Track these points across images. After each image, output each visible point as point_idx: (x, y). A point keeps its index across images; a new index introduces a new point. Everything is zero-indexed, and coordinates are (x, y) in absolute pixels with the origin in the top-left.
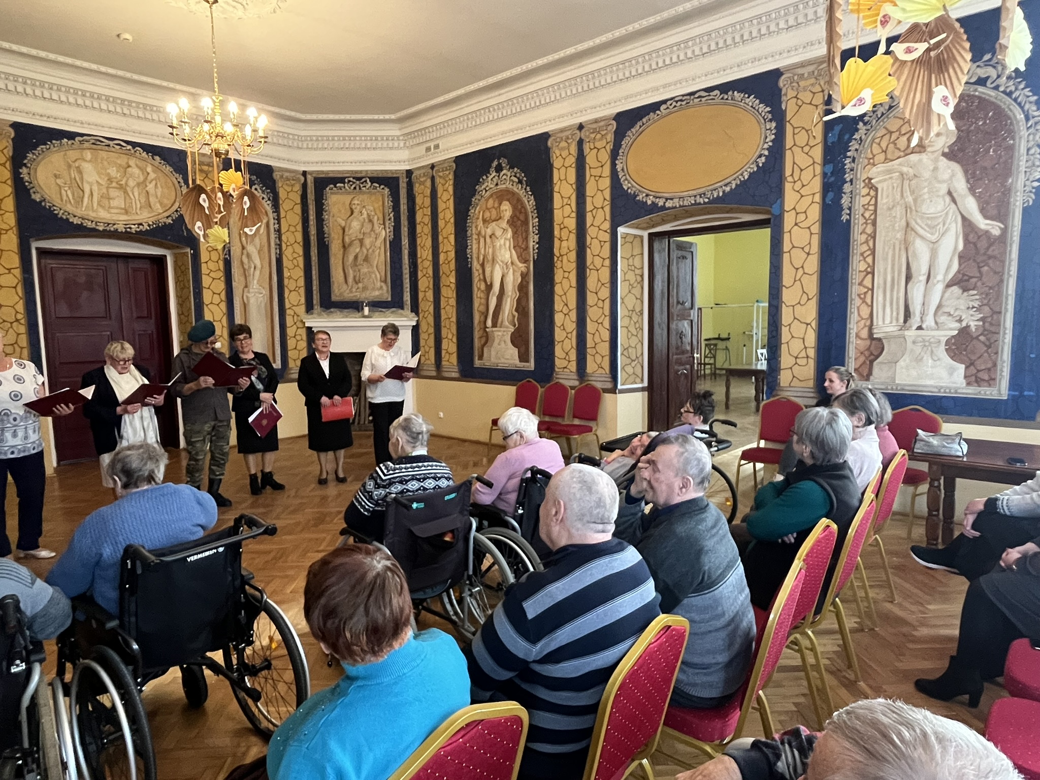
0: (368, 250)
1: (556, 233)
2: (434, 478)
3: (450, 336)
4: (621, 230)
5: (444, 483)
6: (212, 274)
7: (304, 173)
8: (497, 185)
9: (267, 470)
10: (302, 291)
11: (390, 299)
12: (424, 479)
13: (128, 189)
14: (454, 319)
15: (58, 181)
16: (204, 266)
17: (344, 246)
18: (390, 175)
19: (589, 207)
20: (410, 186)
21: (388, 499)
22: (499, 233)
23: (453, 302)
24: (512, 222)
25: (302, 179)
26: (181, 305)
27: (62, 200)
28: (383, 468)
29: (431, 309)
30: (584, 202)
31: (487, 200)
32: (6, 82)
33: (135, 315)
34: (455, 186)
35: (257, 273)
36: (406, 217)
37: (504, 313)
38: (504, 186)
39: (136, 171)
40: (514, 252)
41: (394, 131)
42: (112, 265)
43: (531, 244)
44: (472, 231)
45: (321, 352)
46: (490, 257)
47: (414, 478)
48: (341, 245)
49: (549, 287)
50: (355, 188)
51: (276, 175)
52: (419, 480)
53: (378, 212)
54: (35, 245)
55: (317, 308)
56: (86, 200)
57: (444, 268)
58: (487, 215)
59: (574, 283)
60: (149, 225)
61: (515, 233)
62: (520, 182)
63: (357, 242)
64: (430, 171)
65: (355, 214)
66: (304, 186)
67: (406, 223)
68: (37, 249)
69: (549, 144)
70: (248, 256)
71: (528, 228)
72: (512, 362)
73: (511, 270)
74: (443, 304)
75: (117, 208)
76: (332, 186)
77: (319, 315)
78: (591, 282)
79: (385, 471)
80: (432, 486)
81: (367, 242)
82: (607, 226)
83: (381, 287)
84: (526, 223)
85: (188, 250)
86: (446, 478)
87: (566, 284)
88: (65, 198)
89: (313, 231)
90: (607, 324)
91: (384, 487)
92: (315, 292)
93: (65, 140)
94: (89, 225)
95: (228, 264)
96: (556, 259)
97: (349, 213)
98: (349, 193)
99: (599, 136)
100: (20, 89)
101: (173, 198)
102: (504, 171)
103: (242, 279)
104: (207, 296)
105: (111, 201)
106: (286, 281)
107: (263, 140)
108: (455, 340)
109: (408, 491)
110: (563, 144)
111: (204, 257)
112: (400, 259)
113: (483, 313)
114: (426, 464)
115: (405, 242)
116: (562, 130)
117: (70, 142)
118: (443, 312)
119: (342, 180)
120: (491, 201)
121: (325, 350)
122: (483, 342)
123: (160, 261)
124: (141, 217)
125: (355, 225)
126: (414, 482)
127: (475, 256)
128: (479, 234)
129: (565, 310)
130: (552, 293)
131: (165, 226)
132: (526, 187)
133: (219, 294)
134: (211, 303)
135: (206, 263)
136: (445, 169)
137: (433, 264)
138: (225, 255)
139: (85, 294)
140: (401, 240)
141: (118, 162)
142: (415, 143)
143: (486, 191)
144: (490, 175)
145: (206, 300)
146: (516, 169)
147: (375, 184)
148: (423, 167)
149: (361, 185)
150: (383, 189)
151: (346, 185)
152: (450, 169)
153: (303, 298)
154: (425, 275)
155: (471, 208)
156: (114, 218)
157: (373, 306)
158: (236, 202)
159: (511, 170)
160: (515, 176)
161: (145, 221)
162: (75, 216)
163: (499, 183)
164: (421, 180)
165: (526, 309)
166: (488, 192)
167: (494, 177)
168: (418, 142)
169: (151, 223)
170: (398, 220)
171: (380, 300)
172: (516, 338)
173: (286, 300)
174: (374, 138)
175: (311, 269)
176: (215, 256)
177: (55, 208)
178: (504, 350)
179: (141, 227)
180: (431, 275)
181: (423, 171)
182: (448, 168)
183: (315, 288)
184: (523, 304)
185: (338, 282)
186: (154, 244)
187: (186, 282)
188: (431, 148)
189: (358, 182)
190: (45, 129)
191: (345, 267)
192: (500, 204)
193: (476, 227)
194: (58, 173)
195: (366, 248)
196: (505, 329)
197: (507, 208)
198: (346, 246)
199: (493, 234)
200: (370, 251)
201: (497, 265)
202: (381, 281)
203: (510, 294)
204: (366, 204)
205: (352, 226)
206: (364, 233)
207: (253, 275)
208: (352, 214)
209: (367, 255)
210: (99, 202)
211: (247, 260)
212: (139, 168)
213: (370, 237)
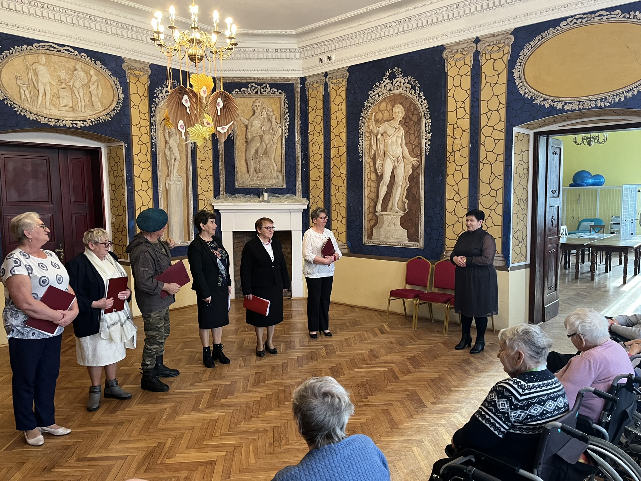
0: (267, 145)
1: (449, 131)
3: (340, 218)
4: (515, 130)
6: (142, 165)
8: (390, 90)
9: (218, 341)
10: (211, 179)
11: (285, 187)
12: (557, 397)
13: (75, 89)
14: (344, 204)
15: (18, 82)
16: (135, 157)
17: (247, 142)
18: (286, 82)
19: (484, 109)
20: (304, 91)
22: (390, 131)
23: (343, 189)
24: (405, 122)
26: (114, 190)
27: (21, 99)
29: (322, 196)
30: (479, 106)
31: (380, 103)
33: (72, 200)
34: (348, 90)
35: (177, 163)
36: (299, 118)
37: (394, 199)
38: (397, 92)
39: (82, 74)
40: (405, 148)
41: (292, 44)
43: (424, 141)
44: (364, 130)
46: (381, 152)
47: (549, 397)
48: (245, 140)
49: (440, 178)
50: (257, 92)
52: (553, 399)
53: (275, 113)
55: (222, 193)
56: (40, 98)
57: (334, 161)
58: (380, 116)
59: (466, 175)
60: (92, 122)
61: (407, 133)
62: (414, 88)
63: (258, 137)
64: (324, 78)
65: (256, 114)
67: (299, 122)
69: (444, 55)
70: (170, 149)
71: (421, 128)
72: (401, 241)
73: (402, 164)
74: (333, 191)
75: (65, 106)
76: (237, 90)
77: (226, 199)
78: (484, 174)
79: (520, 390)
81: (266, 138)
82: (502, 126)
83: (278, 176)
84: (419, 122)
85: (123, 144)
87: (458, 176)
88: (23, 97)
90: (500, 210)
91: (522, 408)
92: (221, 180)
93: (25, 46)
94: (43, 121)
95: (154, 156)
96: (448, 154)
97: (251, 113)
98: (251, 97)
99: (496, 48)
101: (112, 99)
102: (398, 79)
103: (165, 168)
104: (137, 183)
105: (61, 100)
106: (199, 170)
108: (344, 221)
110: (459, 56)
111: (136, 150)
112: (294, 153)
113: (373, 200)
115: (298, 138)
116: (458, 44)
117: (29, 48)
118: (333, 198)
119: (246, 85)
120: (383, 105)
122: (372, 224)
123: (96, 152)
124: (85, 114)
125: (257, 123)
126: (550, 402)
127: (366, 151)
128: (371, 132)
129: (457, 198)
130: (443, 183)
131: (105, 122)
132: (420, 92)
133: (147, 182)
134: (141, 190)
135: (137, 155)
136: (338, 77)
137: (325, 158)
138: (152, 148)
139: (31, 182)
140: (295, 137)
141: (67, 65)
142: (310, 54)
143: (379, 96)
144: (384, 82)
145: (137, 187)
146: (409, 77)
147: (273, 89)
148: (316, 75)
149: (262, 90)
150: (280, 93)
151: (249, 89)
152: (343, 77)
153: (212, 186)
154: (316, 167)
155: (363, 110)
156: (63, 115)
157: (271, 192)
158: (211, 103)
159: (404, 78)
160: (409, 83)
161: (89, 118)
162: (31, 113)
163: (392, 89)
164: (315, 86)
165: (417, 197)
166: (381, 97)
167: (387, 84)
168: (313, 54)
169: (93, 120)
170: (293, 120)
171: (276, 187)
172: (405, 221)
173: (199, 187)
174: (274, 50)
175: (218, 161)
176: (144, 149)
177: (15, 106)
178: (393, 231)
179: (85, 123)
180: (322, 167)
181: (317, 78)
182: (342, 76)
183: (221, 177)
184: (413, 193)
185: (241, 172)
186: (93, 138)
187: (119, 171)
188: (324, 59)
189: (259, 87)
190: (9, 36)
191: (247, 159)
192: (393, 107)
193: (368, 126)
194: (18, 75)
195: (265, 143)
196: (395, 213)
197: (400, 110)
198: (249, 141)
199: (384, 133)
200: (269, 145)
201: (388, 159)
202: (277, 171)
203: (401, 183)
204: (265, 106)
205: (254, 124)
206: (263, 130)
207: (174, 166)
208: (254, 114)
209: (266, 149)
210: (51, 100)
211: (169, 153)
212: (84, 71)
213: (269, 134)
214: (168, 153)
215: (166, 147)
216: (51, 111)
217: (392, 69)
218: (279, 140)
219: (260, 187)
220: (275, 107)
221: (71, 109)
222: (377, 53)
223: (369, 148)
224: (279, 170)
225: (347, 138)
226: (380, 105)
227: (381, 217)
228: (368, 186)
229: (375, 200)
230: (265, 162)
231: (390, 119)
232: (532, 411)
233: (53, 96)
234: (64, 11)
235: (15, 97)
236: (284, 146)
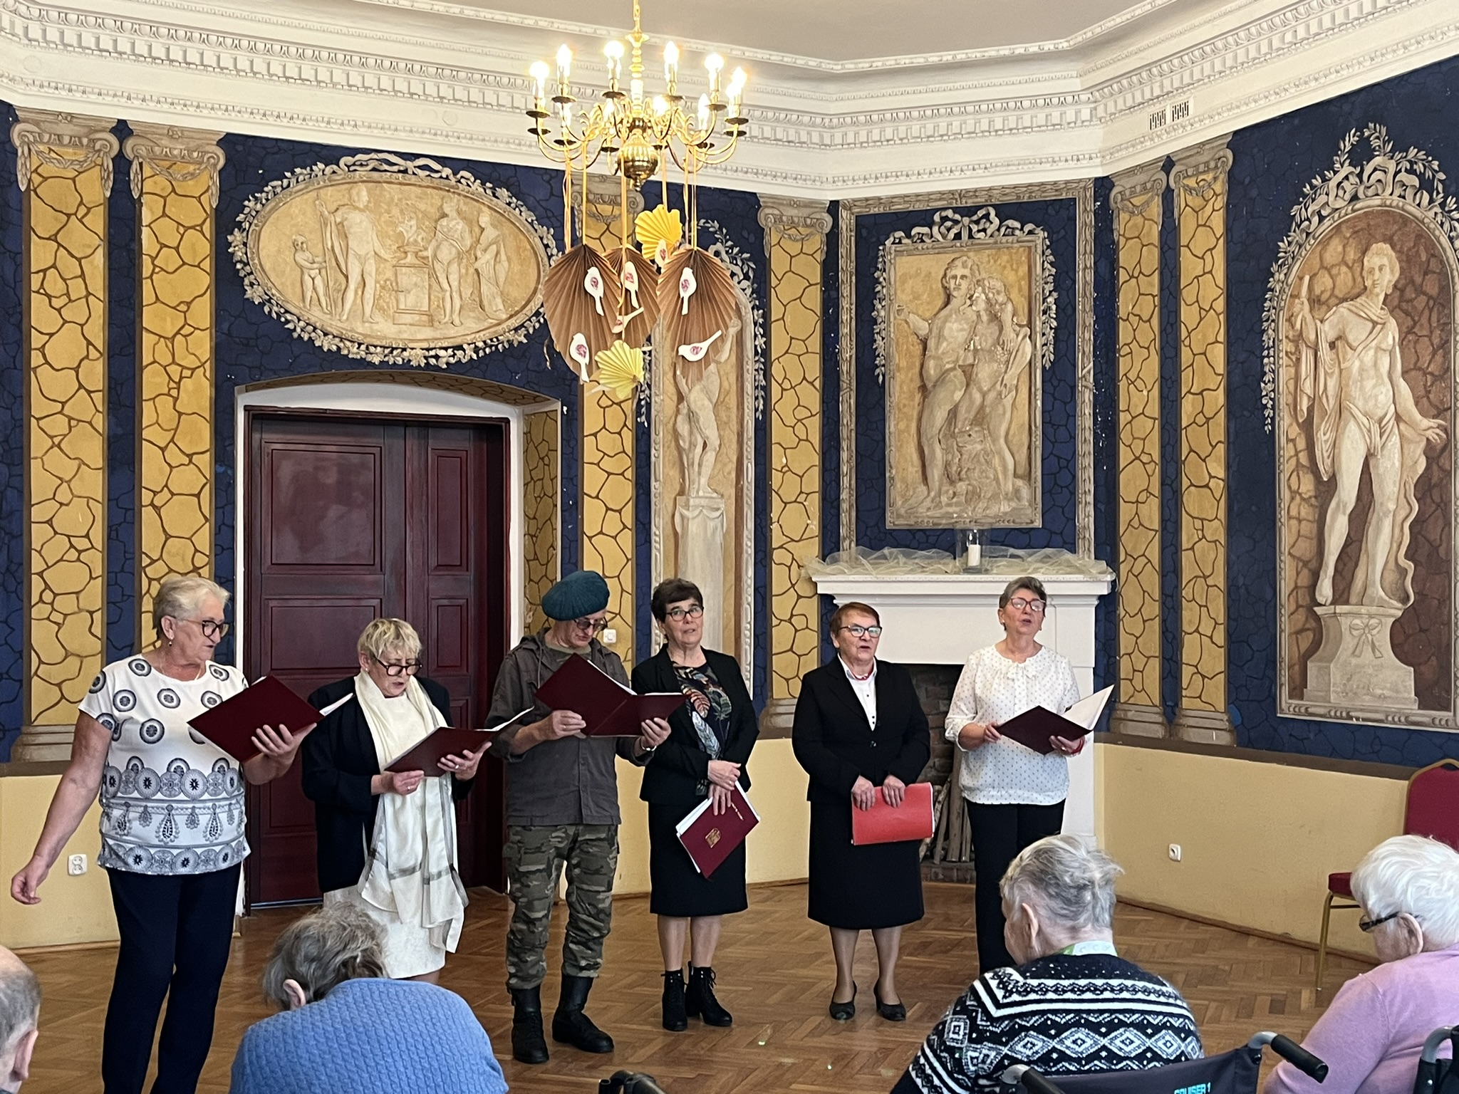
0: (984, 395)
2: (1140, 1027)
3: (1206, 628)
5: (1167, 1044)
6: (607, 464)
7: (834, 207)
8: (1355, 198)
9: (704, 962)
10: (814, 503)
11: (1038, 523)
12: (1112, 1027)
13: (438, 266)
14: (1220, 579)
15: (300, 257)
16: (589, 443)
17: (923, 388)
18: (1051, 196)
20: (1105, 218)
21: (1007, 1078)
22: (1357, 332)
23: (1217, 530)
24: (1399, 302)
25: (828, 220)
26: (531, 536)
27: (304, 299)
28: (993, 984)
29: (1154, 553)
31: (1325, 243)
32: (220, 49)
33: (433, 562)
34: (1231, 211)
35: (710, 456)
36: (1089, 305)
37: (1371, 561)
38: (1377, 201)
39: (456, 225)
40: (1403, 386)
41: (1065, 78)
42: (393, 443)
44: (1278, 333)
45: (854, 661)
46: (1330, 404)
47: (1080, 1021)
48: (918, 383)
50: (958, 236)
51: (766, 217)
52: (1094, 1028)
53: (1014, 295)
54: (244, 400)
55: (849, 546)
56: (350, 295)
57: (1192, 438)
58: (1324, 282)
60: (476, 350)
61: (1408, 335)
62: (1426, 184)
63: (959, 372)
64: (1163, 175)
65: (955, 303)
66: (832, 239)
67: (1090, 319)
68: (247, 408)
70: (692, 417)
71: (1450, 316)
72: (1394, 707)
73: (1395, 439)
74: (1188, 536)
75: (412, 312)
76: (900, 234)
77: (854, 564)
79: (999, 994)
80: (1133, 1050)
81: (984, 373)
83: (1017, 491)
84: (1443, 299)
85: (558, 405)
86: (1177, 1031)
88: (309, 294)
89: (847, 349)
91: (996, 1039)
92: (844, 506)
93: (321, 166)
94: (354, 352)
95: (643, 437)
97: (940, 302)
98: (942, 250)
100: (243, 64)
101: (532, 286)
102: (1377, 161)
103: (674, 473)
104: (592, 514)
105: (401, 296)
106: (776, 478)
107: (735, 128)
108: (1220, 637)
109: (1064, 1057)
111: (591, 420)
112: (1072, 416)
113: (1305, 564)
114: (1115, 982)
115: (1086, 368)
117: (328, 170)
118: (1186, 558)
119: (925, 218)
120: (1336, 246)
121: (864, 655)
122: (1304, 645)
123: (494, 432)
124: (461, 331)
125: (955, 330)
126: (1082, 1033)
127: (1284, 400)
128: (1298, 338)
131: (512, 351)
132: (1445, 198)
133: (619, 511)
134: (601, 533)
135: (595, 435)
136: (1202, 168)
137: (1163, 428)
138: (639, 414)
139: (334, 511)
140: (1074, 365)
141: (422, 206)
142: (1121, 106)
143: (1321, 219)
144: (1335, 173)
145: (589, 527)
146: (1413, 152)
147: (1010, 223)
148: (1141, 167)
149: (975, 228)
150: (1030, 232)
151: (935, 229)
152: (1216, 167)
153: (816, 522)
154: (1137, 458)
155: (1274, 268)
156: (405, 336)
157: (993, 542)
158: (666, 282)
159: (1398, 156)
160: (1411, 171)
161: (469, 339)
162: (326, 334)
163: (1361, 195)
164: (1136, 201)
165: (1442, 551)
166: (1327, 222)
167: (1347, 178)
168: (1129, 103)
169: (481, 344)
170: (1069, 311)
171: (1012, 525)
172: (1407, 637)
173: (775, 526)
174: (1012, 105)
175: (838, 448)
176: (615, 419)
177: (289, 317)
178: (1370, 671)
179: (460, 353)
180: (1156, 457)
181: (1142, 178)
182: (1212, 165)
183: (844, 495)
184: (1432, 538)
185: (904, 480)
186: (485, 393)
187: (547, 481)
188: (1164, 116)
189: (966, 220)
190: (283, 145)
191: (924, 440)
192: (1364, 253)
193: (1289, 320)
194: (300, 239)
195: (980, 390)
196: (1374, 610)
197: (1385, 261)
198: (929, 385)
199: (1339, 338)
200: (992, 395)
201: (1352, 426)
202: (1016, 475)
203: (1392, 506)
204: (984, 275)
205: (946, 332)
206: (976, 350)
207: (700, 465)
208: (947, 303)
209: (982, 407)
210: (377, 299)
211: (687, 427)
212: (464, 219)
213: (993, 359)
214: (683, 428)
215: (678, 412)
216: (376, 327)
217: (1360, 129)
218: (1025, 377)
219: (958, 527)
220: (1011, 277)
221: (425, 318)
222: (1313, 84)
223: (1292, 388)
224: (1020, 472)
225: (1229, 362)
226: (1324, 249)
227: (1330, 622)
228: (1290, 518)
229: (1313, 565)
230: (979, 447)
231: (1357, 291)
232: (1019, 1047)
233: (383, 288)
234: (417, 67)
235: (289, 296)
236: (1039, 396)
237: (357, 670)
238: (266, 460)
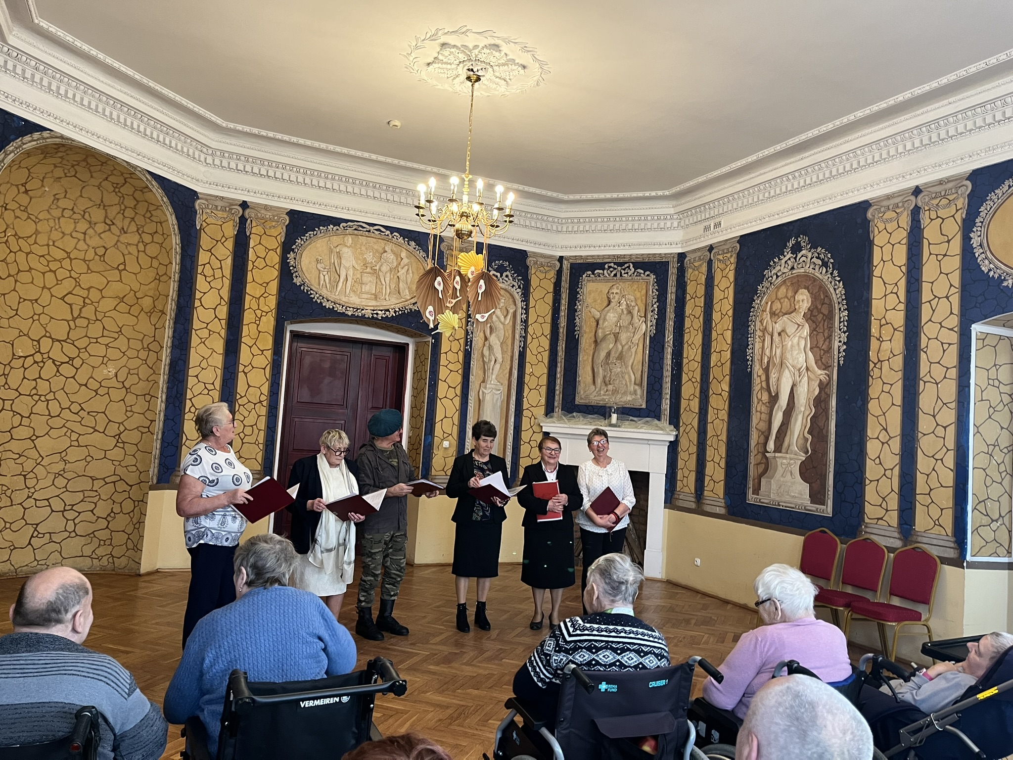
0: (623, 347)
1: (874, 330)
2: (638, 652)
3: (717, 459)
4: (977, 329)
5: (651, 662)
6: (451, 366)
7: (561, 259)
8: (793, 268)
9: (481, 599)
10: (543, 390)
11: (644, 406)
12: (623, 650)
13: (381, 274)
14: (724, 437)
15: (319, 266)
16: (443, 356)
17: (596, 342)
18: (658, 260)
19: (926, 295)
20: (681, 271)
22: (791, 329)
23: (724, 415)
24: (810, 316)
25: (558, 264)
26: (414, 396)
27: (319, 285)
28: (569, 624)
29: (695, 423)
30: (919, 291)
31: (778, 288)
32: (291, 173)
33: (370, 406)
34: (737, 271)
35: (498, 366)
36: (673, 309)
37: (792, 434)
38: (802, 270)
39: (390, 256)
40: (810, 354)
41: (667, 208)
42: (356, 351)
43: (836, 344)
44: (756, 327)
47: (608, 646)
48: (593, 339)
49: (859, 403)
50: (615, 275)
51: (530, 261)
52: (614, 650)
54: (290, 328)
55: (558, 410)
56: (340, 284)
57: (715, 372)
58: (777, 306)
59: (898, 400)
60: (395, 312)
61: (813, 331)
62: (825, 264)
63: (612, 336)
64: (708, 253)
65: (612, 304)
66: (559, 273)
67: (673, 316)
68: (291, 332)
69: (869, 215)
70: (490, 348)
71: (833, 324)
72: (799, 502)
73: (806, 378)
74: (711, 417)
75: (367, 293)
76: (590, 272)
77: (560, 419)
78: (926, 400)
79: (571, 630)
80: (632, 663)
81: (623, 337)
82: (954, 321)
83: (635, 391)
84: (830, 317)
85: (430, 339)
86: (657, 655)
87: (886, 400)
88: (322, 282)
89: (563, 322)
90: (950, 460)
91: (567, 651)
92: (557, 392)
93: (332, 226)
94: (340, 309)
95: (468, 356)
96: (872, 365)
98: (608, 281)
99: (944, 202)
100: (300, 179)
102: (803, 252)
103: (481, 373)
104: (442, 389)
105: (363, 286)
106: (527, 378)
107: (508, 219)
108: (723, 464)
109: (598, 663)
110: (890, 215)
111: (445, 347)
112: (662, 359)
113: (763, 433)
114: (627, 629)
115: (669, 337)
116: (888, 197)
117: (335, 228)
118: (710, 427)
119: (601, 266)
120: (783, 290)
122: (760, 471)
123: (402, 349)
125: (612, 317)
126: (608, 653)
127: (757, 357)
128: (765, 330)
129: (883, 437)
130: (863, 412)
132: (833, 271)
133: (455, 388)
134: (446, 397)
135: (446, 353)
136: (725, 251)
137: (702, 367)
138: (467, 345)
139: (327, 380)
140: (664, 336)
141: (376, 247)
142: (691, 221)
143: (777, 277)
144: (785, 256)
145: (441, 394)
146: (819, 249)
147: (639, 270)
148: (699, 249)
149: (623, 272)
150: (648, 275)
151: (605, 271)
152: (732, 251)
153: (544, 399)
154: (690, 380)
155: (755, 298)
156: (363, 304)
157: (623, 413)
159: (813, 250)
160: (818, 258)
161: (392, 307)
162: (328, 301)
163: (795, 267)
164: (696, 264)
165: (824, 431)
166: (780, 279)
167: (789, 259)
168: (695, 220)
169: (397, 310)
170: (663, 312)
171: (632, 406)
172: (807, 470)
173: (525, 399)
174: (643, 218)
175: (556, 366)
176: (456, 346)
177: (312, 292)
178: (790, 484)
179: (387, 313)
180: (699, 380)
181: (699, 254)
182: (730, 250)
183: (557, 388)
184: (820, 425)
185: (584, 382)
186: (398, 331)
187: (423, 372)
188: (710, 227)
189: (619, 268)
190: (316, 216)
191: (595, 365)
192: (796, 293)
193: (761, 322)
194: (320, 258)
195: (621, 344)
196: (792, 456)
197: (805, 297)
198: (599, 341)
199: (783, 331)
200: (626, 347)
201: (787, 371)
202: (635, 384)
203: (803, 409)
204: (626, 293)
205: (607, 318)
206: (620, 326)
207: (493, 370)
208: (609, 305)
209: (622, 352)
210: (353, 286)
211: (488, 352)
212: (394, 254)
213: (628, 331)
214: (486, 353)
216: (351, 299)
217: (796, 238)
218: (642, 340)
219: (607, 405)
220: (638, 295)
221: (373, 296)
222: (777, 216)
223: (760, 353)
224: (637, 382)
225: (733, 339)
226: (778, 290)
227: (773, 461)
228: (757, 411)
229: (766, 433)
230: (619, 370)
231: (791, 310)
232: (577, 657)
233: (355, 282)
234: (378, 186)
235: (313, 282)
236: (648, 349)
237: (319, 451)
238: (299, 355)
